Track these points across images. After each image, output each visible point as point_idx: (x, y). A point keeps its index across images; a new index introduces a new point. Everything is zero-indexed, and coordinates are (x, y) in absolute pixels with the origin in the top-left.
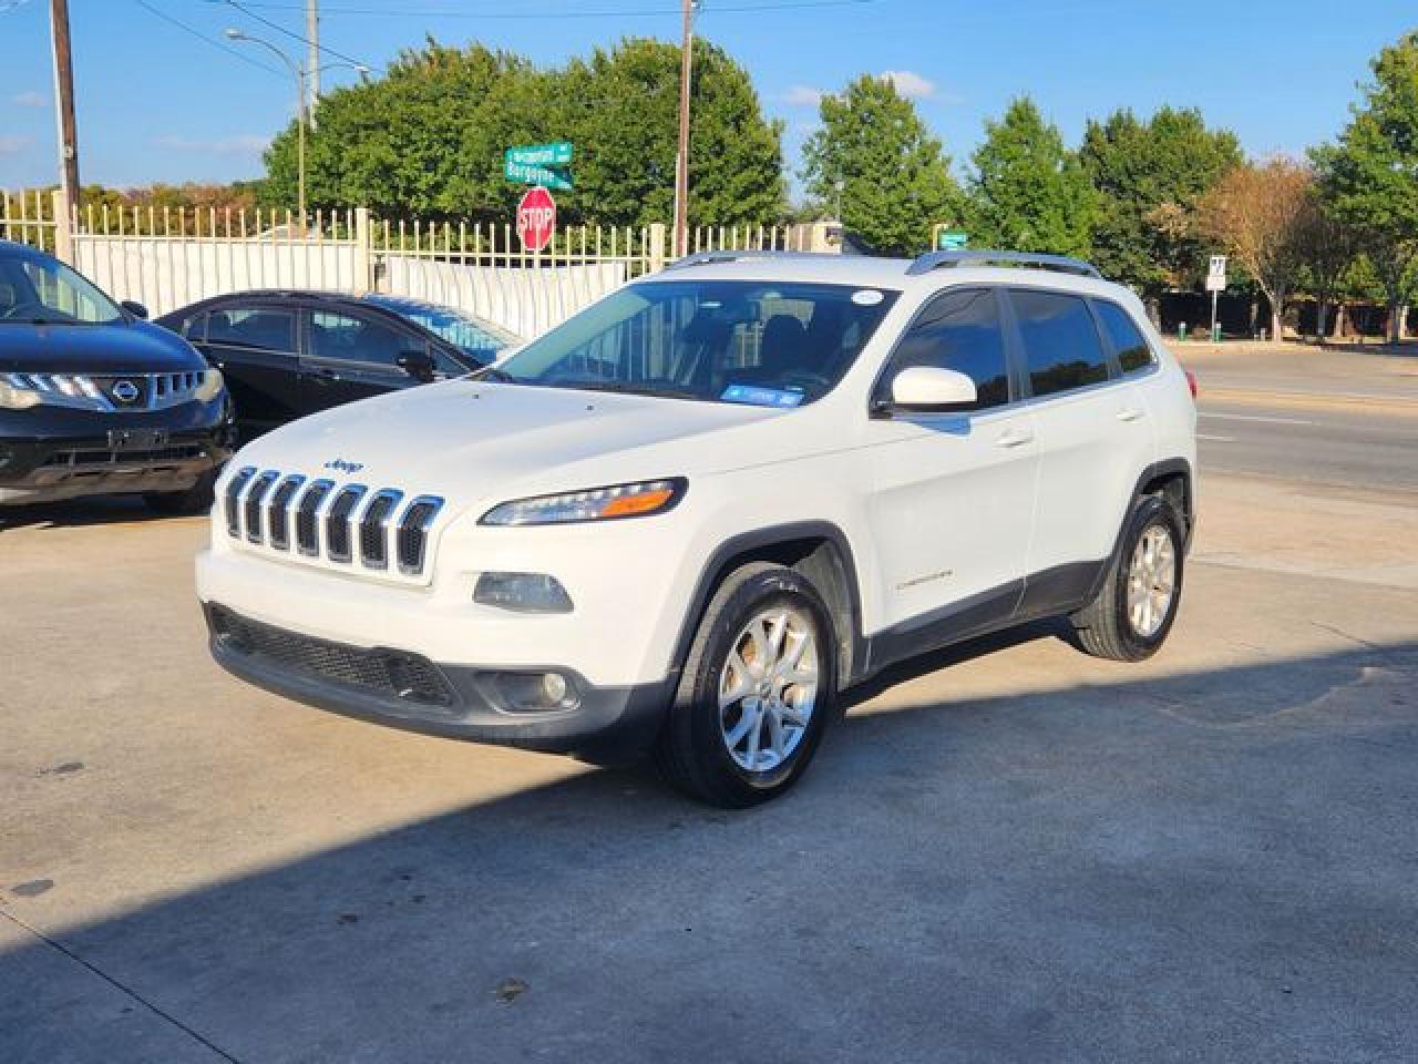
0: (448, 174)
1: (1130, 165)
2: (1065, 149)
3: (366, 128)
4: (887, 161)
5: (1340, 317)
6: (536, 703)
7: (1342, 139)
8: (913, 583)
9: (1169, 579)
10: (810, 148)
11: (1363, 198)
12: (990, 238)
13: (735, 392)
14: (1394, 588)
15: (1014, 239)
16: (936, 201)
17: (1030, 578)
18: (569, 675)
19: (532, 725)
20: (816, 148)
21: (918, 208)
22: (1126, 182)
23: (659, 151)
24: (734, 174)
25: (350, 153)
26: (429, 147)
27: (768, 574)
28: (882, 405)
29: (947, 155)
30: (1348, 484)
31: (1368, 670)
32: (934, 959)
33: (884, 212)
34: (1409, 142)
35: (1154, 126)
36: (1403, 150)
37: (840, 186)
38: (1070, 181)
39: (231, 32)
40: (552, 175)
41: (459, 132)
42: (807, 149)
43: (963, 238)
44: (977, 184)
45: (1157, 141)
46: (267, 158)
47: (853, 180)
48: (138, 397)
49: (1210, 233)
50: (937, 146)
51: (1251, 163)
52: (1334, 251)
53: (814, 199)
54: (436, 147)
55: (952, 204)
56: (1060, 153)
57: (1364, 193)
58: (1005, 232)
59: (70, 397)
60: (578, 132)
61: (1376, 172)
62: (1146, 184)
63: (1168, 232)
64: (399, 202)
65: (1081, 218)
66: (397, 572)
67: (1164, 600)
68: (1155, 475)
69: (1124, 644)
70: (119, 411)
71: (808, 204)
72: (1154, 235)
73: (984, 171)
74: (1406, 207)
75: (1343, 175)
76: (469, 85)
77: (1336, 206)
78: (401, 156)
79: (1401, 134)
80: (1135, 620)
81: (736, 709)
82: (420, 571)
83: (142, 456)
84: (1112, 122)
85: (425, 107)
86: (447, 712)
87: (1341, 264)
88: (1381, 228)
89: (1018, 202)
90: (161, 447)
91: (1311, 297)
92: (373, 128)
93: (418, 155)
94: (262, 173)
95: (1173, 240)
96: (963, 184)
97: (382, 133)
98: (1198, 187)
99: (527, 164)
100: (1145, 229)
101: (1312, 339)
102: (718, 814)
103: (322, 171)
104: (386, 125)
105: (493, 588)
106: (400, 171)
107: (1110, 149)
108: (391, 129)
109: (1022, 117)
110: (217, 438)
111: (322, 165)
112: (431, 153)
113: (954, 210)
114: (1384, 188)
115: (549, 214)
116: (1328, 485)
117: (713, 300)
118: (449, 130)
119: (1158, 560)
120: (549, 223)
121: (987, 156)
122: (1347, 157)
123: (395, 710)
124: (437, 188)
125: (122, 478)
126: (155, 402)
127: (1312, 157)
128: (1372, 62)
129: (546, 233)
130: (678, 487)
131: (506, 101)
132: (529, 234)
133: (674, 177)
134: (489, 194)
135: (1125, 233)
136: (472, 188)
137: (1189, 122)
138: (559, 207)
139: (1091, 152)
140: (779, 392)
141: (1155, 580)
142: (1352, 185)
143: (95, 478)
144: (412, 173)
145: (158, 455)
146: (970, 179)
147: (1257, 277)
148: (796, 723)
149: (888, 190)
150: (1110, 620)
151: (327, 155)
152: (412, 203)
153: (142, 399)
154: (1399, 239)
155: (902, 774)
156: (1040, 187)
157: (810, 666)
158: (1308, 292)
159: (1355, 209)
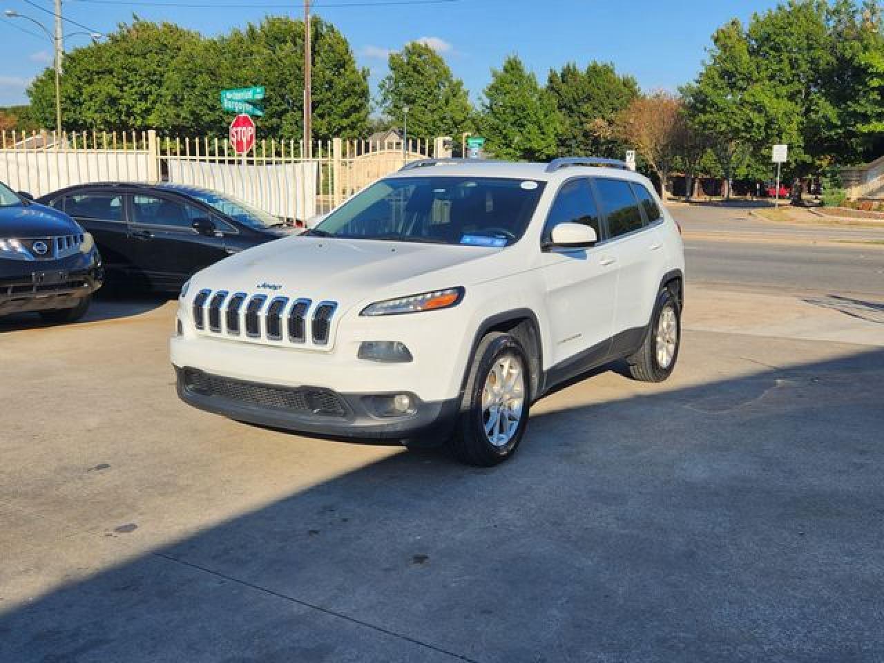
0: (154, 102)
1: (576, 97)
2: (539, 87)
3: (98, 73)
4: (430, 94)
5: (696, 185)
6: (391, 413)
7: (697, 82)
8: (564, 341)
9: (674, 336)
10: (384, 86)
11: (711, 116)
12: (497, 142)
13: (467, 239)
14: (775, 338)
15: (511, 142)
16: (462, 118)
17: (615, 337)
18: (411, 396)
19: (392, 425)
20: (387, 86)
21: (451, 122)
22: (574, 107)
23: (290, 89)
24: (340, 103)
25: (88, 90)
26: (141, 85)
27: (501, 338)
28: (547, 245)
29: (466, 90)
30: (728, 282)
31: (779, 381)
32: (627, 531)
33: (430, 125)
34: (735, 83)
35: (588, 72)
36: (731, 88)
37: (406, 110)
38: (543, 106)
39: (9, 12)
40: (251, 107)
41: (162, 76)
42: (382, 86)
43: (481, 141)
44: (487, 108)
45: (590, 82)
46: (29, 93)
47: (411, 106)
48: (48, 251)
49: (624, 137)
50: (460, 84)
51: (645, 96)
52: (693, 147)
53: (388, 118)
54: (146, 85)
55: (473, 120)
56: (535, 89)
57: (711, 113)
58: (505, 137)
59: (6, 252)
60: (240, 75)
61: (718, 100)
62: (586, 107)
63: (599, 136)
64: (121, 121)
65: (550, 130)
66: (312, 344)
67: (672, 347)
68: (668, 278)
69: (654, 372)
70: (38, 260)
71: (381, 120)
72: (592, 138)
73: (491, 100)
74: (735, 121)
75: (699, 103)
76: (166, 46)
77: (696, 121)
78: (122, 91)
79: (730, 78)
80: (659, 358)
81: (487, 413)
82: (326, 343)
83: (52, 287)
84: (564, 70)
85: (138, 60)
86: (344, 420)
87: (698, 154)
88: (722, 133)
89: (512, 119)
90: (63, 281)
91: (679, 174)
92: (103, 73)
93: (133, 90)
94: (27, 102)
95: (602, 140)
96: (479, 108)
97: (108, 77)
98: (614, 109)
99: (236, 100)
100: (586, 134)
101: (684, 199)
102: (479, 470)
103: (68, 101)
104: (111, 72)
105: (368, 351)
106: (122, 101)
107: (564, 87)
108: (115, 74)
109: (513, 67)
110: (93, 274)
111: (68, 97)
112: (143, 89)
113: (475, 124)
114: (722, 110)
115: (251, 131)
116: (715, 284)
118: (155, 74)
119: (669, 326)
120: (251, 137)
121: (494, 91)
122: (701, 92)
123: (312, 421)
124: (148, 111)
125: (40, 300)
126: (58, 254)
127: (681, 92)
128: (713, 37)
129: (249, 143)
130: (460, 292)
131: (191, 57)
132: (239, 144)
133: (302, 105)
134: (183, 115)
135: (575, 137)
136: (171, 111)
137: (608, 70)
138: (257, 127)
139: (552, 88)
140: (493, 239)
141: (667, 337)
142: (704, 108)
143: (22, 302)
144: (131, 103)
145: (62, 286)
146: (483, 105)
147: (652, 163)
148: (515, 420)
149: (432, 111)
150: (648, 360)
151: (72, 91)
152: (131, 122)
153: (50, 252)
154: (731, 140)
155: (567, 444)
156: (524, 110)
157: (519, 388)
158: (678, 171)
159: (706, 122)
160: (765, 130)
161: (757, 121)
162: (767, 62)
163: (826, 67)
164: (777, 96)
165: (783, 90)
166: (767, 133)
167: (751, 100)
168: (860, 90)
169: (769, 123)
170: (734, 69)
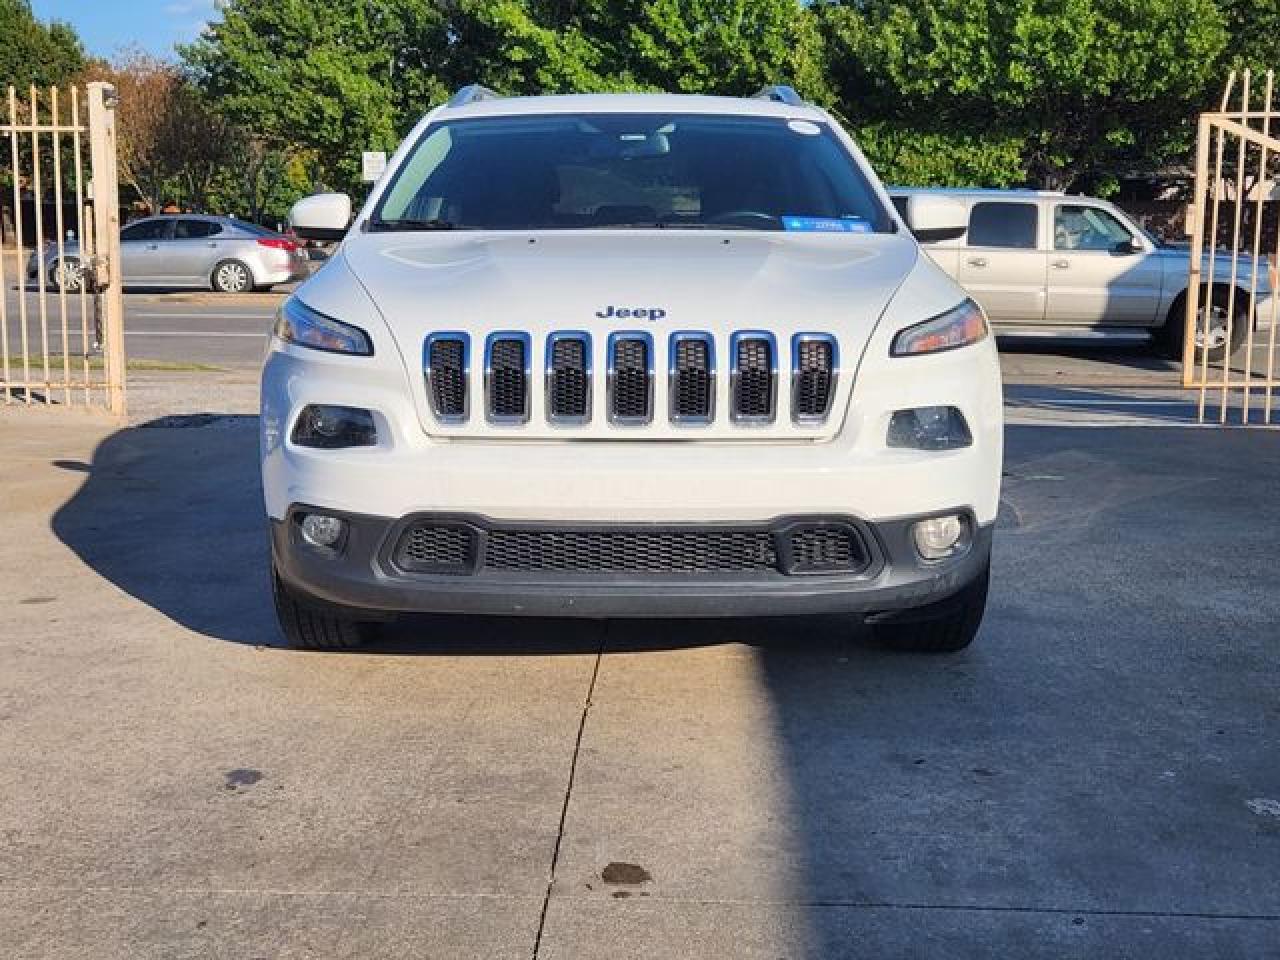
11: (246, 99)
18: (970, 515)
57: (245, 93)
61: (256, 72)
74: (291, 109)
75: (223, 78)
77: (219, 107)
114: (265, 89)
117: (641, 133)
127: (181, 54)
142: (232, 86)
147: (131, 181)
159: (239, 110)
160: (343, 126)
161: (329, 111)
162: (330, 11)
163: (427, 26)
164: (355, 70)
165: (364, 60)
166: (346, 132)
167: (314, 74)
168: (486, 66)
169: (349, 116)
170: (278, 21)
